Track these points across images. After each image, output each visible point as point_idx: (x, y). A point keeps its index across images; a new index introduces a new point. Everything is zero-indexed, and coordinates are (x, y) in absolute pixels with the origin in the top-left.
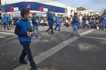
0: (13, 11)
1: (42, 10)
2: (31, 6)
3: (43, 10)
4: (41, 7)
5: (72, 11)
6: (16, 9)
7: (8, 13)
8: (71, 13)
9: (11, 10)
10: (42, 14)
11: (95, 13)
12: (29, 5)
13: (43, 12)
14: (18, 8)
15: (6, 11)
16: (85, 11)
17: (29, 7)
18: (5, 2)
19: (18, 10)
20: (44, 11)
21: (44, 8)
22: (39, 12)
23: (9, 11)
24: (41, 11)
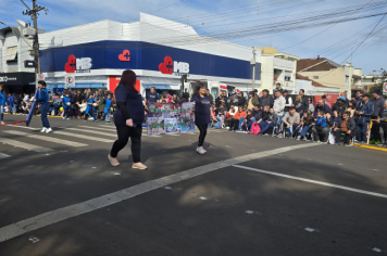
0: (72, 67)
1: (169, 69)
2: (132, 56)
3: (172, 67)
4: (167, 59)
5: (281, 71)
6: (83, 63)
7: (58, 74)
8: (275, 79)
9: (67, 64)
10: (168, 82)
11: (373, 80)
12: (126, 51)
13: (173, 76)
14: (90, 59)
15: (54, 69)
16: (332, 72)
17: (125, 59)
18: (53, 40)
19: (90, 65)
20: (175, 70)
21: (175, 63)
22: (159, 74)
23: (62, 70)
24: (163, 72)
